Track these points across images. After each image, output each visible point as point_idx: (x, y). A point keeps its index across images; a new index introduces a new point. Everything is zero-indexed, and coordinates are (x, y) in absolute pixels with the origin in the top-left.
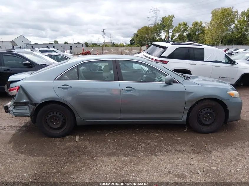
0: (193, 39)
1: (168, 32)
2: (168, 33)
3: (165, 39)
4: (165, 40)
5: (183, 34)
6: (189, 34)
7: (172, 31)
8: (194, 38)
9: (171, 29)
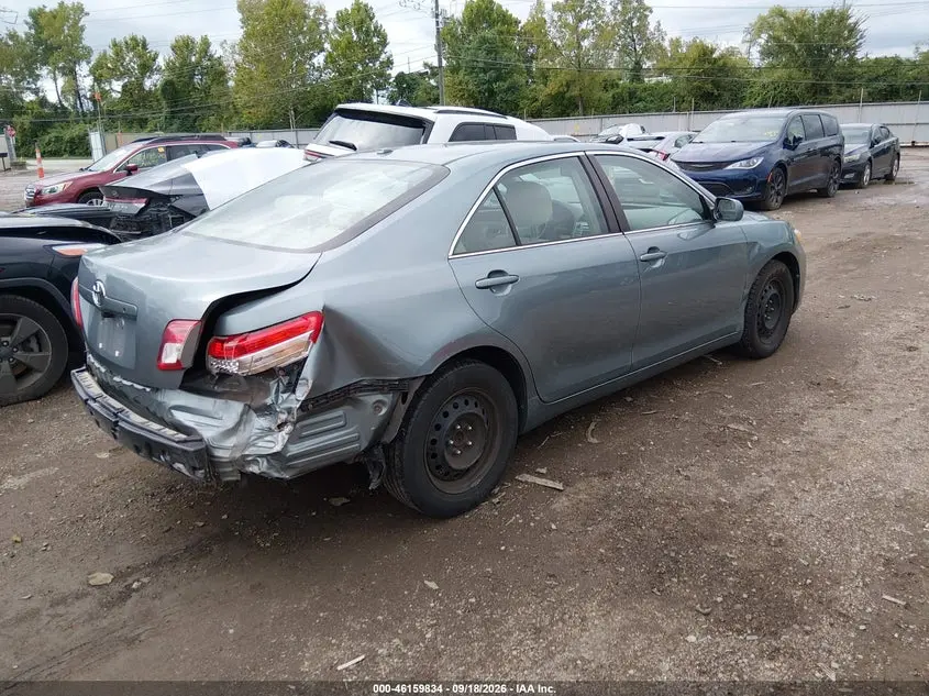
0: (188, 104)
1: (71, 73)
2: (75, 79)
3: (66, 104)
4: (62, 105)
5: (141, 86)
6: (168, 85)
7: (92, 72)
8: (191, 101)
9: (84, 64)
